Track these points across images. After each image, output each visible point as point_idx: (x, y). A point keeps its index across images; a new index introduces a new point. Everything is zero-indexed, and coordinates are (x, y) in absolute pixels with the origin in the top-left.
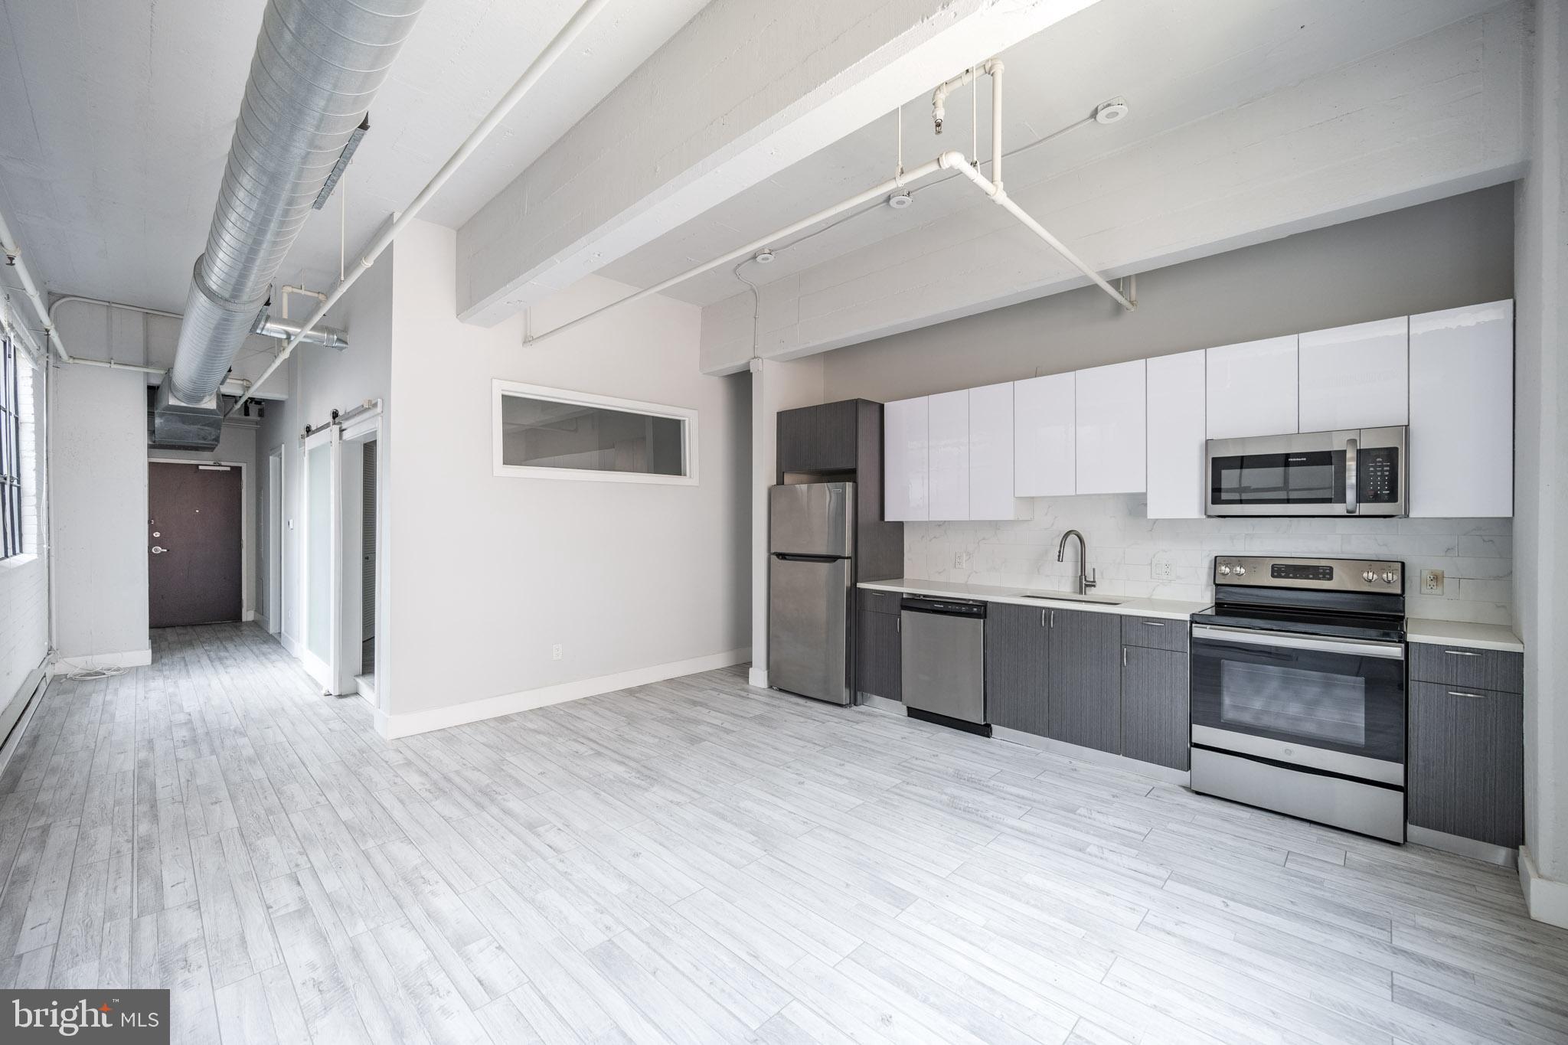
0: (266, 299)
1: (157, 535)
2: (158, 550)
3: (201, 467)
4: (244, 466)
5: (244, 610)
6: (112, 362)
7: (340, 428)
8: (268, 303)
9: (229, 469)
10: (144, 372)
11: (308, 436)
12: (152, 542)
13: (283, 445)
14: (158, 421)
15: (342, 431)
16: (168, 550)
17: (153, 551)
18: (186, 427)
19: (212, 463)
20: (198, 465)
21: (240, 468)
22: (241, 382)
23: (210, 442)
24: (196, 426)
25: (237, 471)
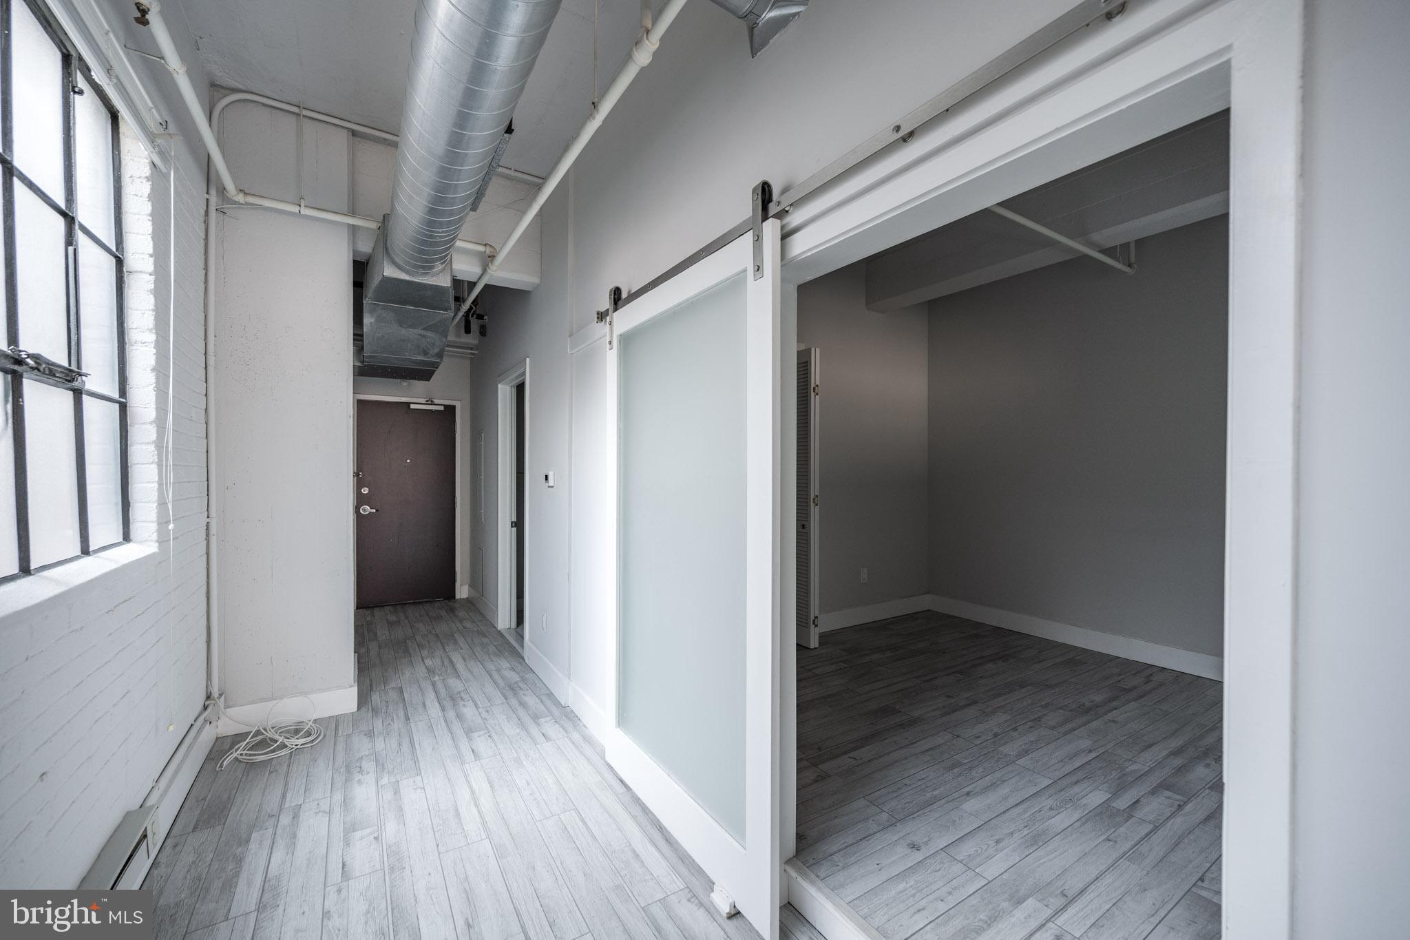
0: (506, 124)
1: (365, 491)
2: (366, 510)
3: (412, 406)
4: (458, 405)
5: (458, 584)
6: (303, 204)
7: (782, 227)
8: (509, 130)
9: (442, 408)
10: (349, 225)
11: (615, 310)
12: (360, 500)
13: (528, 360)
14: (368, 320)
15: (786, 236)
16: (377, 511)
17: (361, 511)
18: (404, 332)
19: (423, 401)
20: (408, 404)
21: (454, 407)
22: (481, 248)
23: (432, 360)
24: (416, 331)
25: (450, 410)
